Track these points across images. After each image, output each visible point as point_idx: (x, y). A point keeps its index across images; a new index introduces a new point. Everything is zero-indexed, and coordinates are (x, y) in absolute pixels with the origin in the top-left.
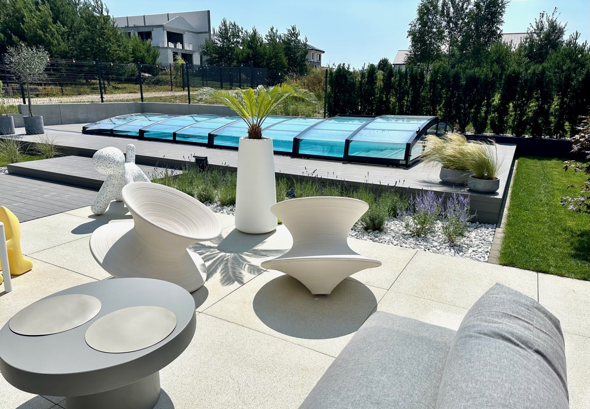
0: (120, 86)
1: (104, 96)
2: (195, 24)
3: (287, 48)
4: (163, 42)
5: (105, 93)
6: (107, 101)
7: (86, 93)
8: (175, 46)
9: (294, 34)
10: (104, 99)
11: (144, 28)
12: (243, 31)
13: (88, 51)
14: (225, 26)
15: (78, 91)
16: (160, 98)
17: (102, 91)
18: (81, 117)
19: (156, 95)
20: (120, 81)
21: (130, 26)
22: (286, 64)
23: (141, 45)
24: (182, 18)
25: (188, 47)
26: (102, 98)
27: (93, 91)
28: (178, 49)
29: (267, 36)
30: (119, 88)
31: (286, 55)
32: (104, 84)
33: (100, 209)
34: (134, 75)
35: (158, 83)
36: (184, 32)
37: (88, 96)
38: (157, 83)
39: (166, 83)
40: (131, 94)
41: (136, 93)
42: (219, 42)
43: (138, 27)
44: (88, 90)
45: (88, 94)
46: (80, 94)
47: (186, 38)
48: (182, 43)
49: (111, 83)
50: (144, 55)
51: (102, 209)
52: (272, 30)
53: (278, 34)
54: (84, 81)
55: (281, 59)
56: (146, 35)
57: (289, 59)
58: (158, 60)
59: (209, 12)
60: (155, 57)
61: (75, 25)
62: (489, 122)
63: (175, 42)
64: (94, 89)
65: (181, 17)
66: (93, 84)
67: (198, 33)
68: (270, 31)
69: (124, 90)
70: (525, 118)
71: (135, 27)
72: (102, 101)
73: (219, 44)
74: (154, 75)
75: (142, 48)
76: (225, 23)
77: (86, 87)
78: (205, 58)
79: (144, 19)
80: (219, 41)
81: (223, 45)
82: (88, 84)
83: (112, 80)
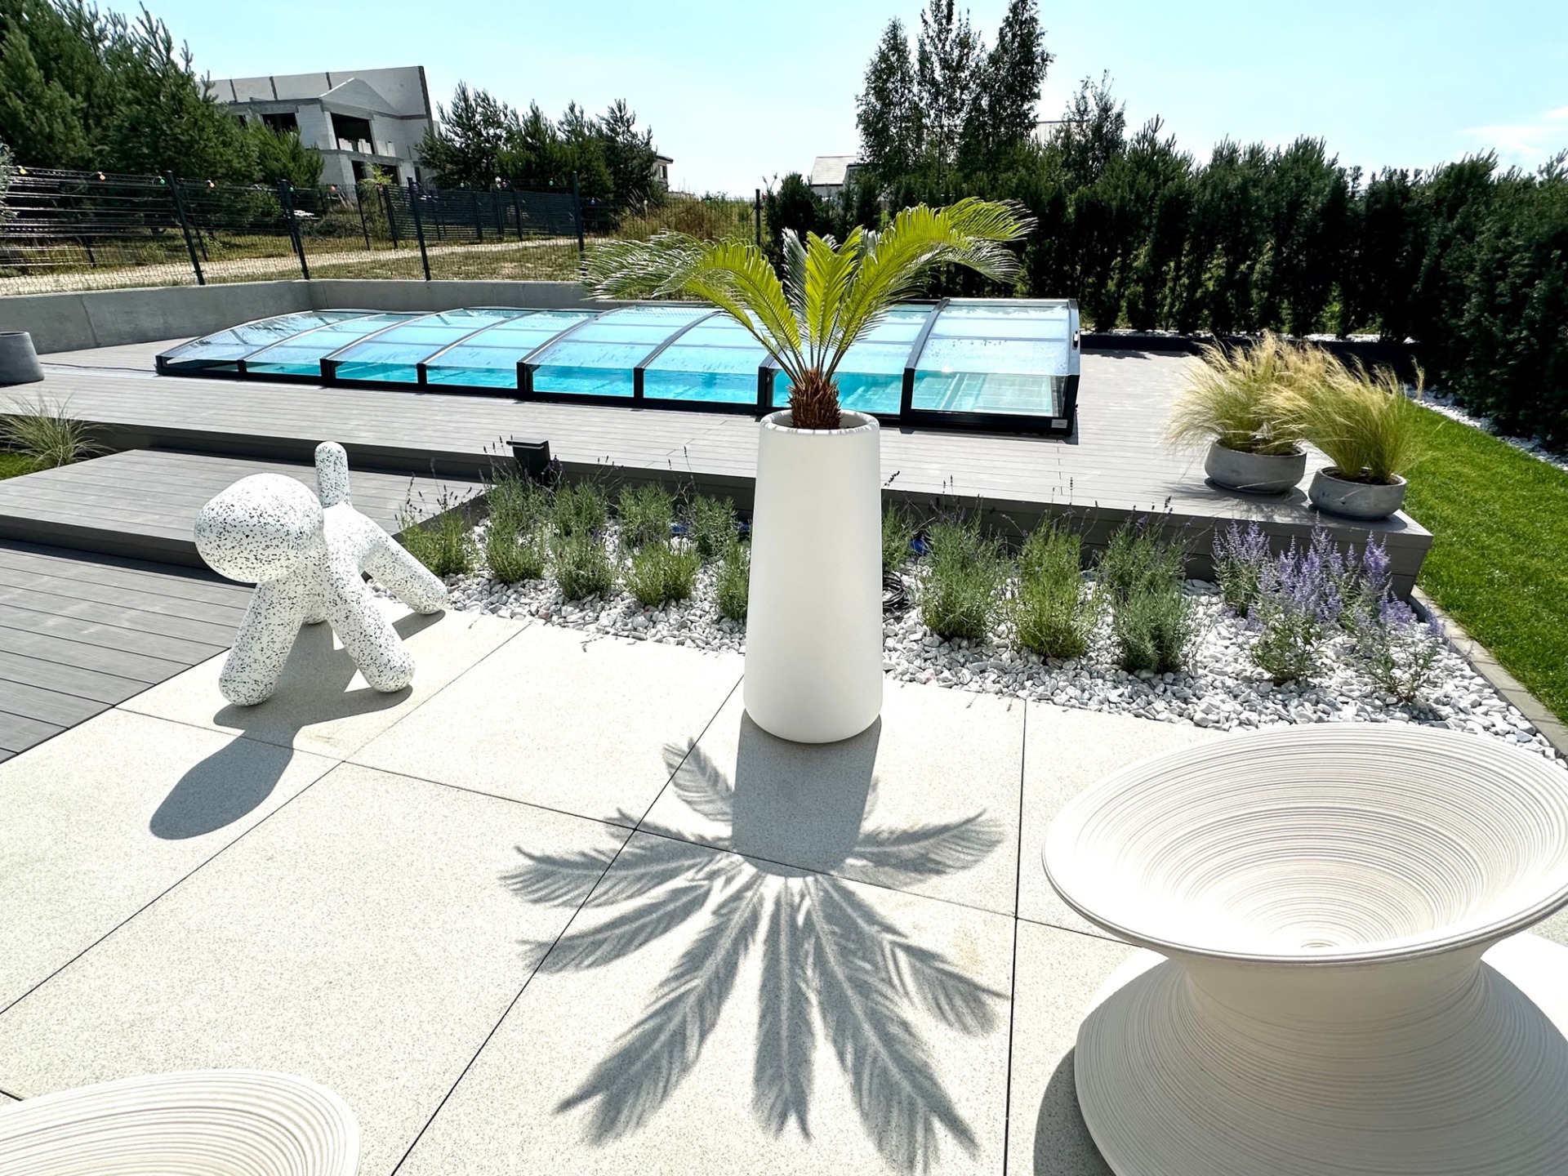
0: (238, 240)
1: (204, 266)
2: (393, 97)
3: (608, 148)
4: (326, 138)
5: (206, 260)
6: (214, 280)
7: (156, 261)
8: (356, 148)
9: (620, 118)
10: (205, 276)
11: (276, 106)
12: (508, 113)
13: (145, 156)
14: (466, 100)
15: (134, 256)
16: (347, 268)
17: (196, 254)
18: (148, 323)
19: (334, 262)
20: (240, 231)
21: (240, 100)
22: (610, 183)
23: (276, 142)
24: (363, 83)
25: (386, 151)
26: (199, 272)
27: (173, 254)
28: (363, 155)
29: (562, 124)
30: (239, 246)
31: (608, 165)
32: (200, 238)
33: (255, 687)
34: (269, 214)
35: (329, 231)
36: (371, 114)
37: (163, 268)
38: (331, 232)
39: (351, 232)
40: (271, 261)
41: (283, 256)
42: (457, 138)
43: (261, 103)
44: (161, 253)
45: (162, 263)
46: (139, 264)
47: (376, 127)
48: (369, 140)
49: (216, 234)
50: (285, 166)
51: (262, 687)
52: (572, 109)
53: (586, 118)
54: (148, 232)
55: (598, 173)
56: (282, 121)
57: (614, 173)
58: (322, 180)
59: (421, 69)
60: (314, 171)
61: (98, 90)
62: (1124, 304)
63: (353, 139)
64: (177, 249)
65: (360, 82)
66: (173, 238)
67: (402, 118)
68: (568, 111)
69: (251, 251)
70: (1198, 294)
71: (253, 103)
72: (202, 281)
73: (458, 142)
74: (317, 214)
75: (280, 149)
76: (464, 93)
77: (155, 245)
78: (428, 174)
79: (273, 85)
80: (457, 134)
81: (468, 146)
82: (157, 237)
83: (218, 227)
